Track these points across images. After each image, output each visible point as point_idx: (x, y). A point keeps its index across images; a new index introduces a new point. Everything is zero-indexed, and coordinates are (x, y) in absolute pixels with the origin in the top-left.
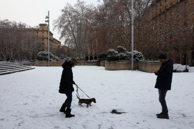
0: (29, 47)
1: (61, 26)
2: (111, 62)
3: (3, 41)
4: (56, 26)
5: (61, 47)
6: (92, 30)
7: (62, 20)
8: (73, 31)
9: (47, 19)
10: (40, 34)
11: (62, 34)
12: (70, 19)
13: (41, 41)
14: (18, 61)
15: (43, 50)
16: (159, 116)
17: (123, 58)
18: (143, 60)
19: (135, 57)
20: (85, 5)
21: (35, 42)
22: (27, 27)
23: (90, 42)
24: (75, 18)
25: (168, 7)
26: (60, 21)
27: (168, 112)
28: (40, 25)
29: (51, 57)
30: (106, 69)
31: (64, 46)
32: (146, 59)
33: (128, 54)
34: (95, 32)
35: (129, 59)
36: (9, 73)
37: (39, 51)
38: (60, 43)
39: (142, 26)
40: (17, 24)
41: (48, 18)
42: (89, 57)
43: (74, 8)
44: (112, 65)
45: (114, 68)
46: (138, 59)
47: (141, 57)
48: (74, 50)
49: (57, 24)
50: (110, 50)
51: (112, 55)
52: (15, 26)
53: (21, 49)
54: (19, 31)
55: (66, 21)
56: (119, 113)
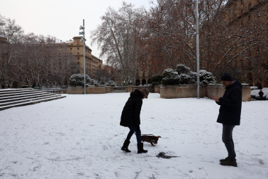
0: (60, 68)
1: (101, 39)
2: (168, 86)
3: (27, 62)
4: (94, 39)
5: (102, 68)
6: (142, 43)
7: (103, 30)
8: (117, 45)
9: (82, 31)
10: (74, 50)
11: (103, 49)
12: (113, 29)
13: (76, 60)
14: (47, 87)
15: (78, 72)
16: (224, 162)
17: (185, 81)
18: (214, 83)
19: (201, 79)
20: (133, 9)
21: (68, 62)
22: (57, 42)
23: (141, 59)
24: (120, 28)
25: (252, 6)
26: (99, 32)
27: (235, 156)
28: (75, 38)
29: (88, 81)
30: (162, 97)
31: (107, 66)
32: (218, 82)
33: (192, 75)
34: (147, 46)
35: (193, 83)
36: (32, 104)
37: (73, 73)
38: (101, 61)
39: (213, 34)
40: (45, 39)
41: (83, 28)
42: (141, 80)
43: (119, 13)
44: (170, 91)
45: (172, 95)
46: (207, 82)
47: (211, 79)
48: (119, 71)
49: (96, 36)
50: (167, 70)
51: (169, 76)
52: (43, 41)
53: (50, 72)
54: (48, 48)
55: (108, 32)
56: (168, 157)
